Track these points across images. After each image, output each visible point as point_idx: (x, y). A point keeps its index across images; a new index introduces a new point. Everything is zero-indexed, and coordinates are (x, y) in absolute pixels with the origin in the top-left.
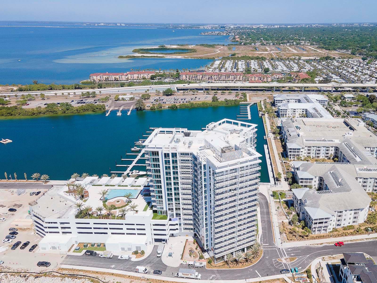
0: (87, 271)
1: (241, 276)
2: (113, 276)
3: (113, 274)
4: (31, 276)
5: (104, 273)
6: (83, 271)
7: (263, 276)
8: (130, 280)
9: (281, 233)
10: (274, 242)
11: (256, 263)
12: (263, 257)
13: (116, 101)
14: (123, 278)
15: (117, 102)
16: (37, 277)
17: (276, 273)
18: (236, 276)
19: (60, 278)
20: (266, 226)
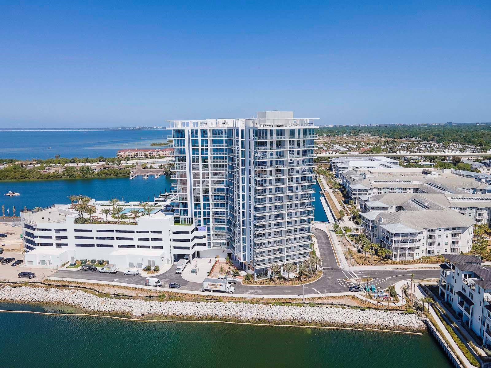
0: (81, 283)
1: (292, 292)
2: (114, 288)
3: (114, 286)
4: (8, 285)
5: (102, 285)
6: (76, 282)
7: (323, 292)
8: (137, 292)
9: (347, 259)
10: (338, 266)
11: (313, 282)
12: (323, 277)
13: (143, 169)
14: (128, 290)
15: (145, 170)
16: (15, 287)
17: (343, 290)
18: (285, 292)
19: (44, 288)
20: (326, 253)
